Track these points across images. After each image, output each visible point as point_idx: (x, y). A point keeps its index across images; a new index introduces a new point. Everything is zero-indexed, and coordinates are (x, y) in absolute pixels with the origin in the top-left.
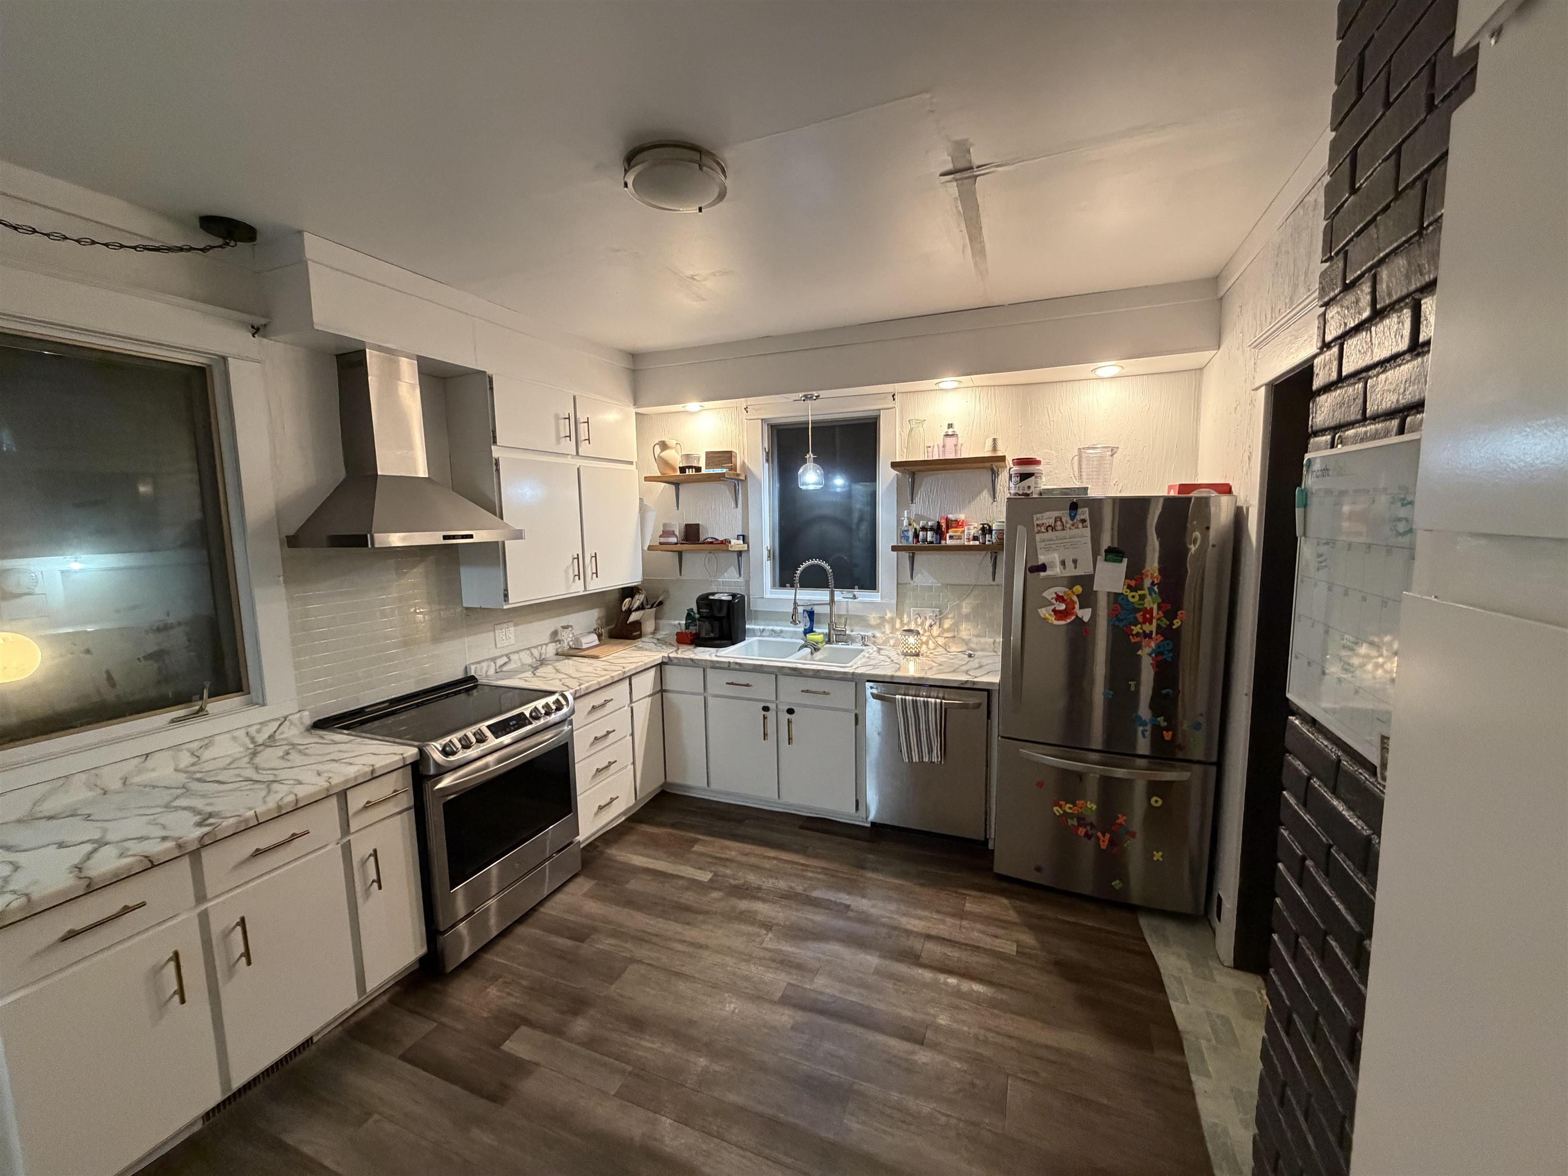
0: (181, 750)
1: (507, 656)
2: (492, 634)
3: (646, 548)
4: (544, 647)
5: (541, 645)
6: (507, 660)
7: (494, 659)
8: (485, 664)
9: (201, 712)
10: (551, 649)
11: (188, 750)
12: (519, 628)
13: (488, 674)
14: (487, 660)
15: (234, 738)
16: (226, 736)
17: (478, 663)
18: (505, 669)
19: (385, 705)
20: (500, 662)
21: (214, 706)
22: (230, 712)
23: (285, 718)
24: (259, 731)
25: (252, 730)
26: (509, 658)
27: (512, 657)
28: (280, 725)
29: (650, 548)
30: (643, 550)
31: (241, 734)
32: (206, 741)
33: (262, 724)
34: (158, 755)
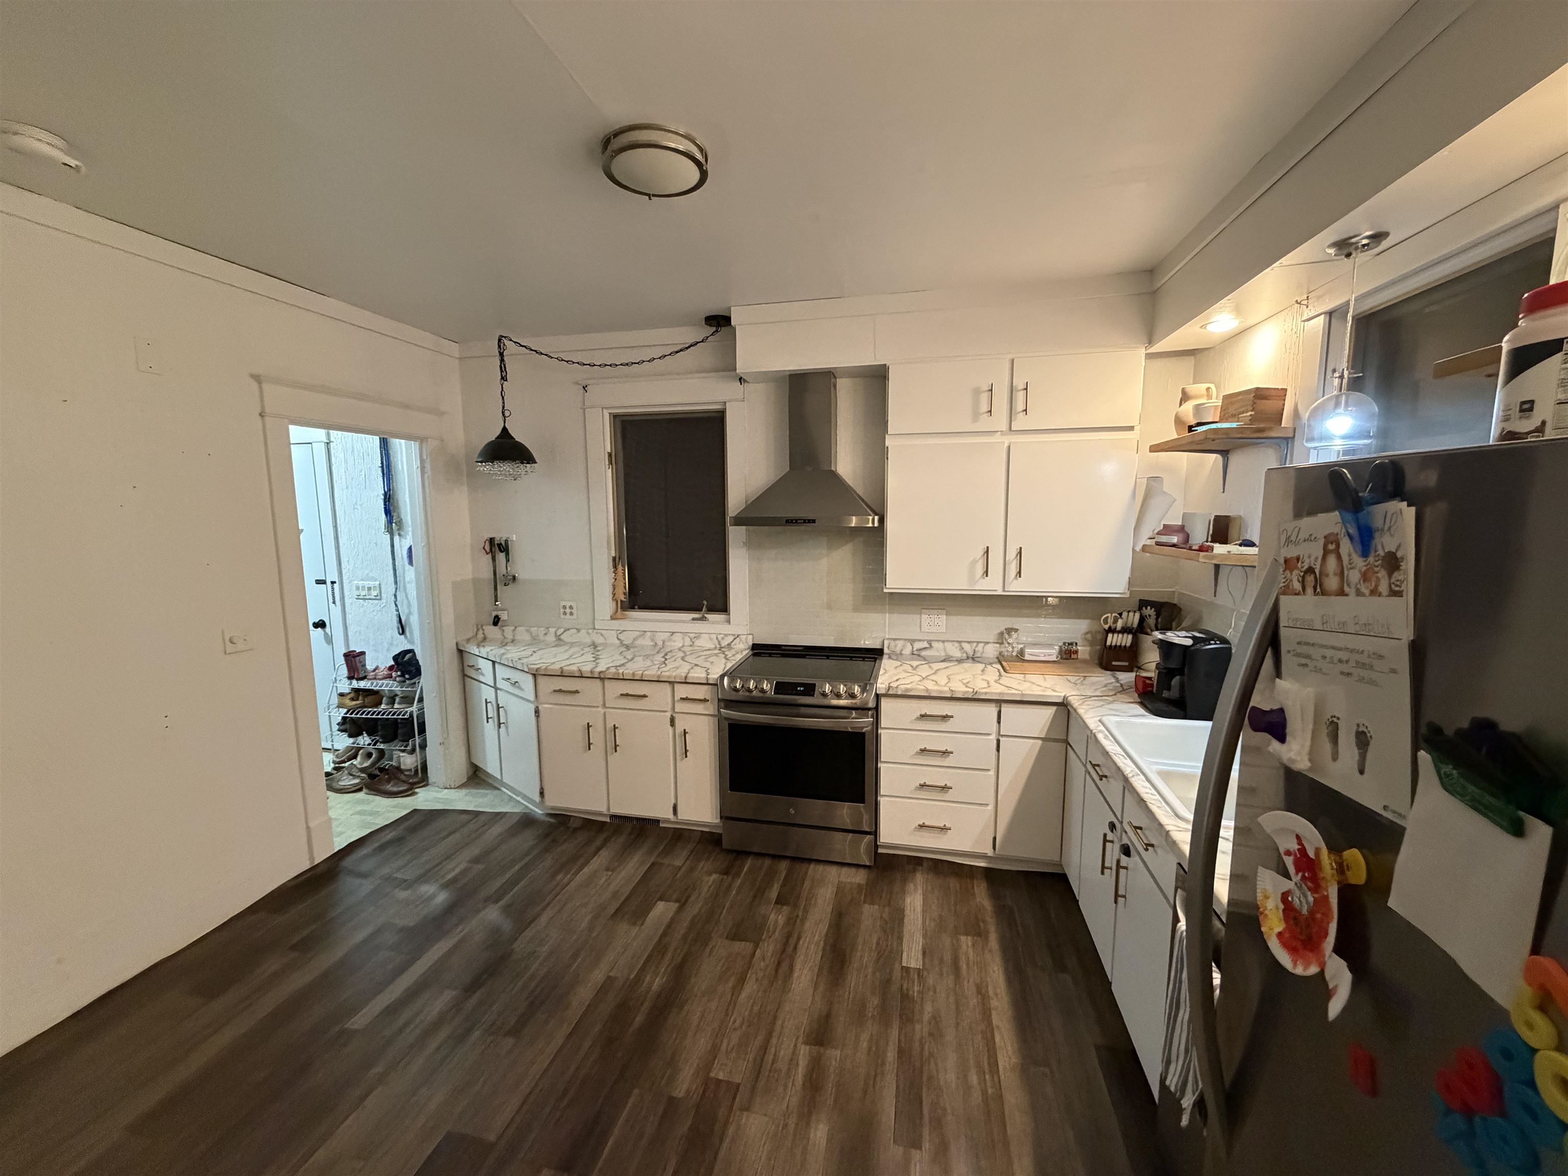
0: (686, 635)
1: (929, 642)
2: (918, 616)
3: (1138, 548)
4: (981, 645)
5: (978, 643)
6: (928, 646)
7: (912, 641)
8: (900, 644)
9: (703, 619)
10: (991, 651)
11: (689, 637)
12: (951, 617)
13: (903, 652)
14: (905, 640)
15: (711, 639)
16: (707, 635)
17: (895, 640)
18: (923, 653)
19: (800, 648)
20: (918, 645)
21: (711, 617)
22: (717, 623)
23: (738, 636)
24: (723, 639)
25: (720, 637)
26: (930, 645)
27: (935, 644)
28: (735, 639)
29: (1145, 548)
30: (1134, 550)
31: (714, 636)
32: (697, 635)
33: (726, 635)
34: (678, 634)
